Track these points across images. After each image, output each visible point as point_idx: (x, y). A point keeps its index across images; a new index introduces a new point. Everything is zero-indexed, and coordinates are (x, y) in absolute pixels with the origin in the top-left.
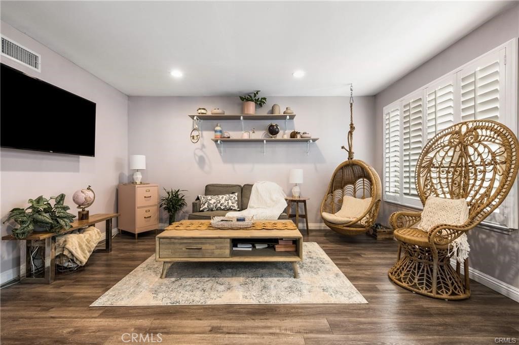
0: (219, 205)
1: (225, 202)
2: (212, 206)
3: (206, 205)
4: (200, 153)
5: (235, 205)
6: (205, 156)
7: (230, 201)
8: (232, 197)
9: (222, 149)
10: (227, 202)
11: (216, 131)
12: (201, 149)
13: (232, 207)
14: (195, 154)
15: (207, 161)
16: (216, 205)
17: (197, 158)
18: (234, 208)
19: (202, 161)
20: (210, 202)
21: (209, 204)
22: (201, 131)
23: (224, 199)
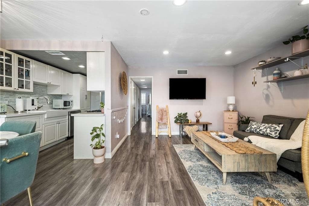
0: (258, 130)
1: (264, 129)
2: (253, 129)
3: (249, 128)
4: (266, 92)
5: (273, 133)
6: (270, 95)
7: (268, 130)
8: (273, 127)
9: (282, 87)
10: (265, 129)
11: (274, 74)
12: (267, 89)
13: (269, 134)
14: (263, 93)
15: (271, 97)
16: (256, 130)
17: (264, 96)
18: (271, 136)
19: (267, 98)
20: (253, 127)
21: (251, 128)
22: (267, 76)
23: (264, 127)
